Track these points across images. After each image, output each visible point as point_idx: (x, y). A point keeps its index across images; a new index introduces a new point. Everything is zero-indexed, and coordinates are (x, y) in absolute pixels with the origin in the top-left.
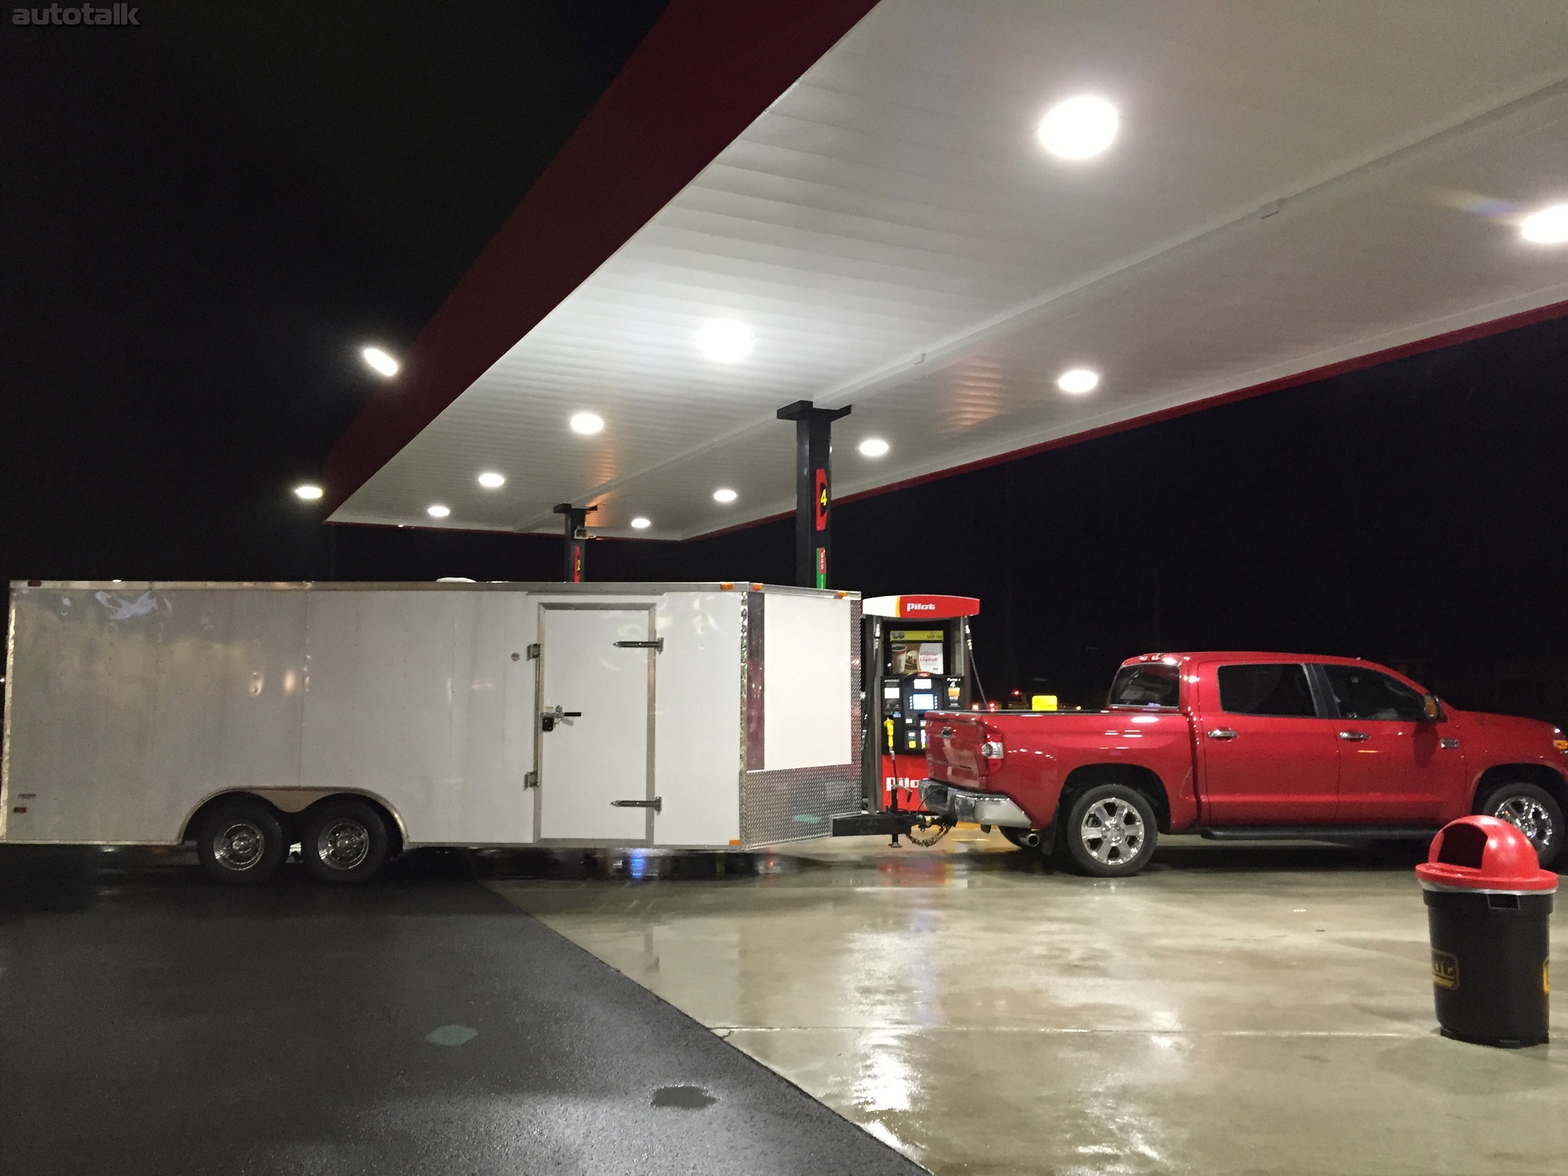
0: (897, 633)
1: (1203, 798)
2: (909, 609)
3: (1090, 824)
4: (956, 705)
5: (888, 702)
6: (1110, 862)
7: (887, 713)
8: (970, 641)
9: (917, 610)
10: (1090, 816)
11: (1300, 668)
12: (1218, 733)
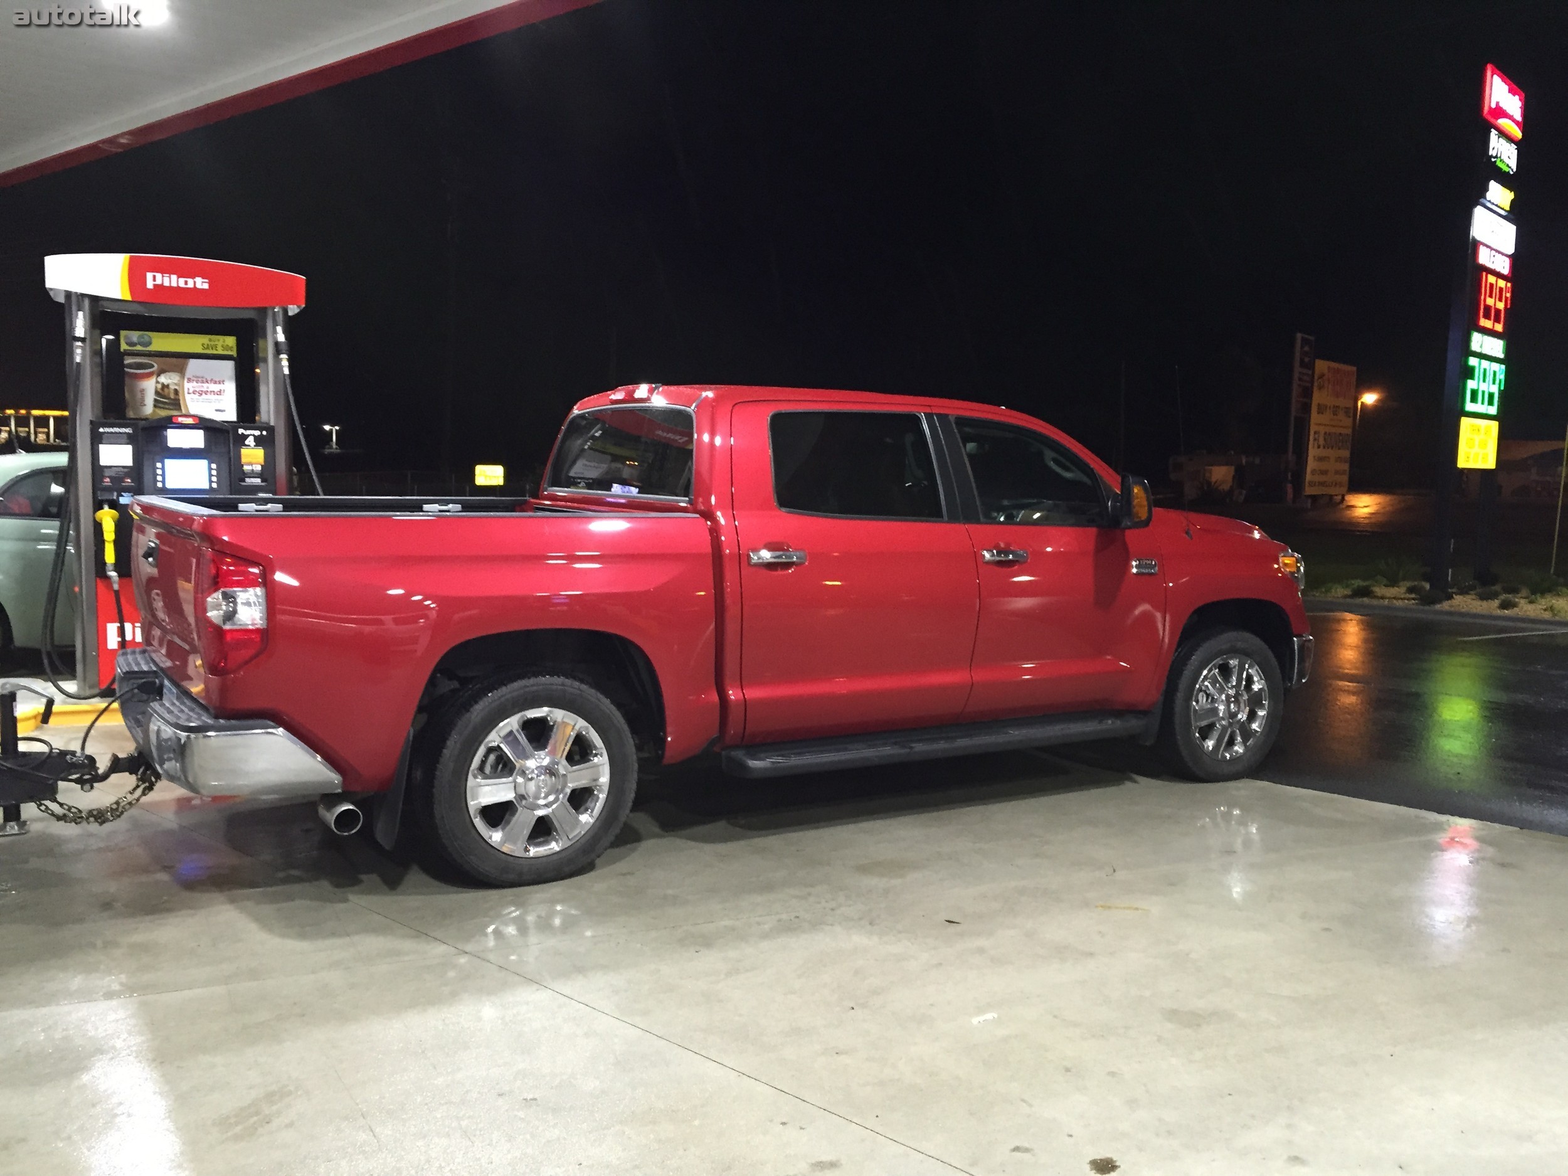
0: (135, 335)
1: (732, 695)
2: (150, 285)
3: (488, 769)
4: (258, 481)
5: (107, 473)
6: (533, 851)
7: (106, 496)
8: (284, 357)
9: (170, 288)
10: (490, 750)
11: (919, 420)
12: (766, 555)
